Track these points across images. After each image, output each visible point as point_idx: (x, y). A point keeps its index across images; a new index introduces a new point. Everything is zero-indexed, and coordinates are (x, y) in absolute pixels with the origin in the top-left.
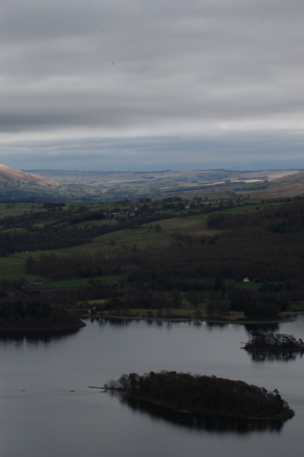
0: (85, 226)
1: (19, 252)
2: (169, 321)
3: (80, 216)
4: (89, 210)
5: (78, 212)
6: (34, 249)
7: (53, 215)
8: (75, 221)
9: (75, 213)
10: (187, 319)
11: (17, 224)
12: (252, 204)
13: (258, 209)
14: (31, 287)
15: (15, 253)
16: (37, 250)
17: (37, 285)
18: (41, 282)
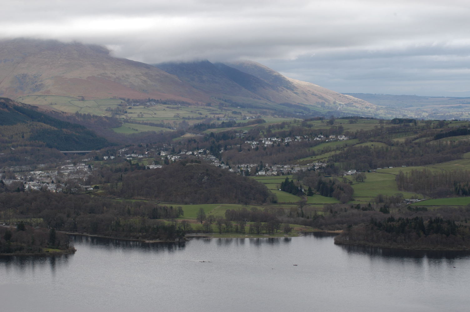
0: (451, 141)
1: (383, 168)
3: (441, 131)
4: (450, 125)
5: (437, 128)
6: (399, 165)
7: (409, 130)
8: (439, 136)
9: (434, 128)
11: (372, 139)
14: (409, 204)
15: (378, 169)
16: (402, 166)
17: (415, 202)
18: (419, 199)
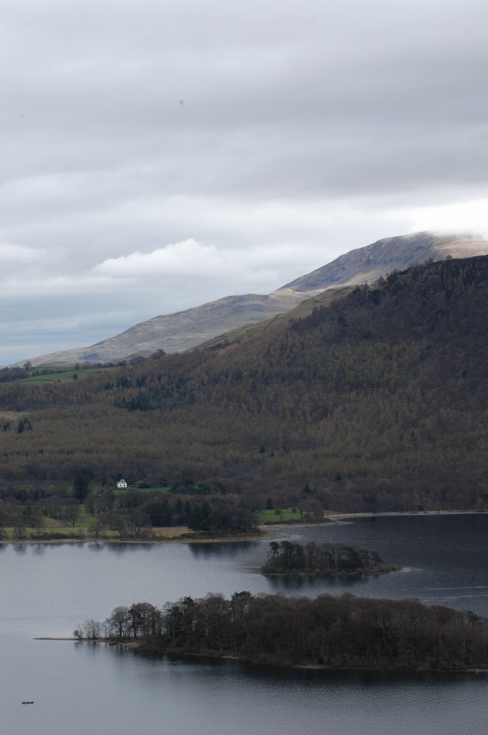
2: (39, 544)
10: (78, 539)
12: (60, 372)
13: (75, 377)
